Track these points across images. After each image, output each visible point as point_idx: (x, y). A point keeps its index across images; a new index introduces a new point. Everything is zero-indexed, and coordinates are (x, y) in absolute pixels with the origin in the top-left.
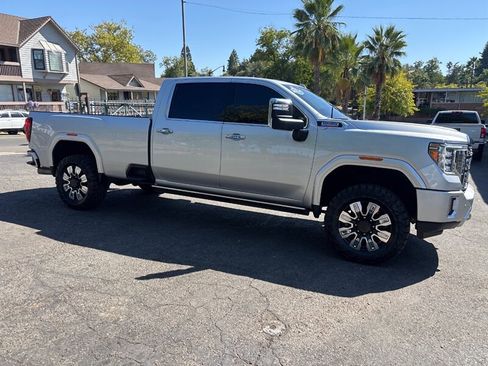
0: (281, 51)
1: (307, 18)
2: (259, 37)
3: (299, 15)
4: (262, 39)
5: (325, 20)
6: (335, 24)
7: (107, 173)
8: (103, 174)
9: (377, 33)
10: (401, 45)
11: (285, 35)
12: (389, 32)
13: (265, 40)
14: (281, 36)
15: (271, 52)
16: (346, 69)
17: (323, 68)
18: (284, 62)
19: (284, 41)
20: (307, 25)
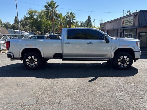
0: (35, 17)
1: (48, 8)
2: (28, 12)
3: (46, 7)
4: (29, 13)
5: (54, 9)
6: (57, 10)
7: (45, 57)
8: (44, 58)
9: (68, 14)
10: (74, 17)
11: (36, 12)
12: (71, 13)
13: (30, 13)
14: (35, 12)
15: (32, 17)
16: (61, 23)
17: (54, 23)
18: (37, 20)
19: (36, 14)
20: (48, 10)
